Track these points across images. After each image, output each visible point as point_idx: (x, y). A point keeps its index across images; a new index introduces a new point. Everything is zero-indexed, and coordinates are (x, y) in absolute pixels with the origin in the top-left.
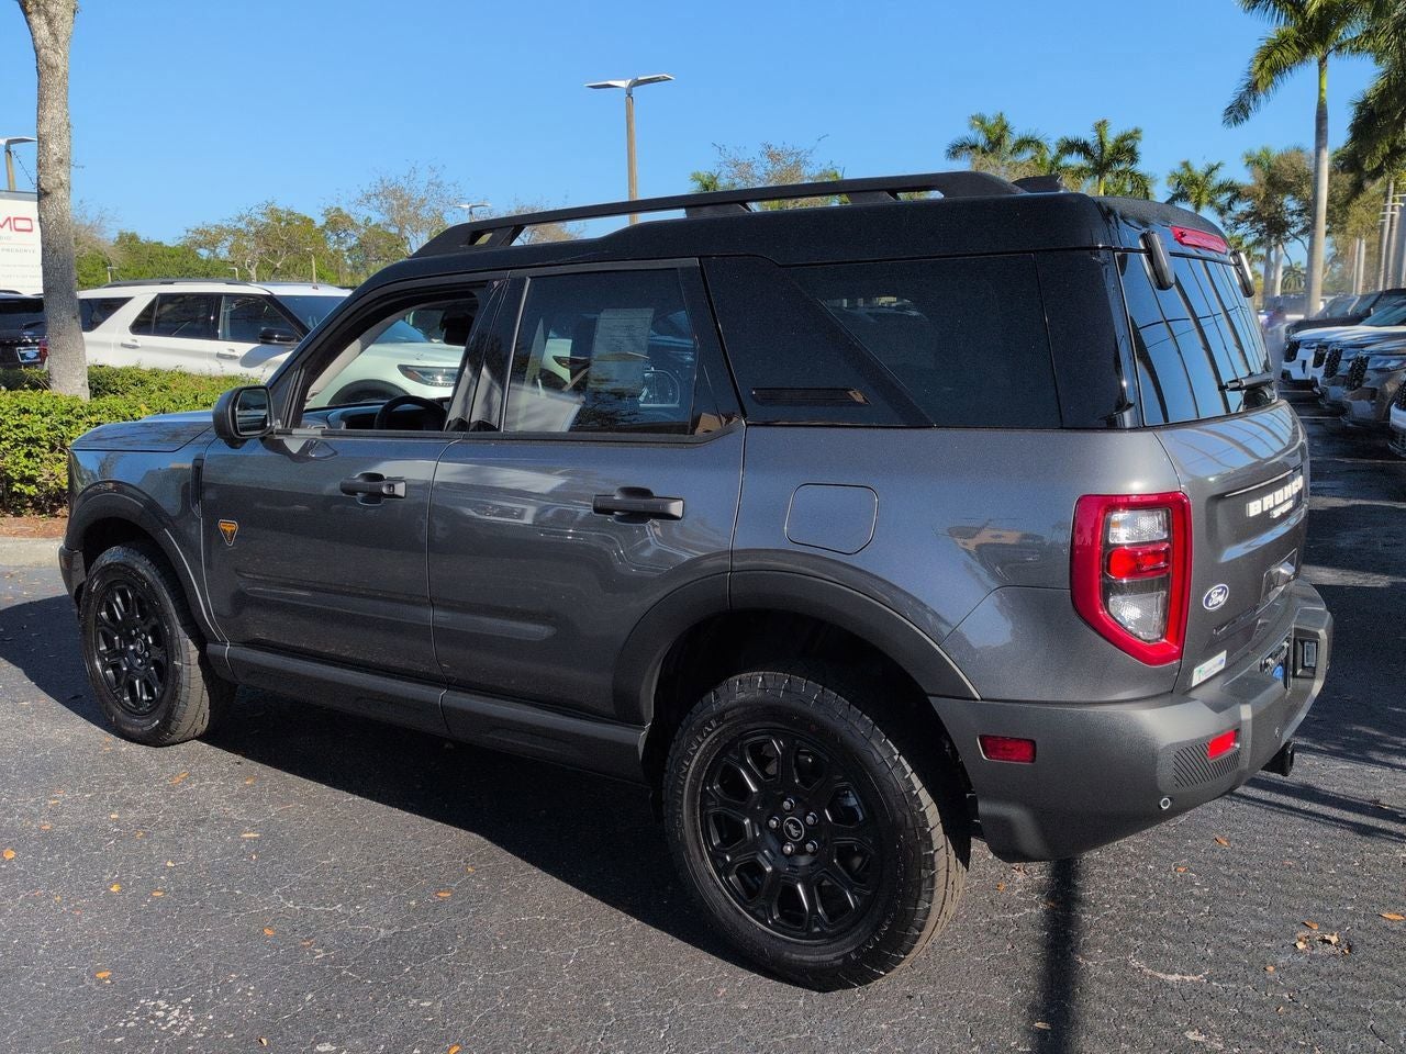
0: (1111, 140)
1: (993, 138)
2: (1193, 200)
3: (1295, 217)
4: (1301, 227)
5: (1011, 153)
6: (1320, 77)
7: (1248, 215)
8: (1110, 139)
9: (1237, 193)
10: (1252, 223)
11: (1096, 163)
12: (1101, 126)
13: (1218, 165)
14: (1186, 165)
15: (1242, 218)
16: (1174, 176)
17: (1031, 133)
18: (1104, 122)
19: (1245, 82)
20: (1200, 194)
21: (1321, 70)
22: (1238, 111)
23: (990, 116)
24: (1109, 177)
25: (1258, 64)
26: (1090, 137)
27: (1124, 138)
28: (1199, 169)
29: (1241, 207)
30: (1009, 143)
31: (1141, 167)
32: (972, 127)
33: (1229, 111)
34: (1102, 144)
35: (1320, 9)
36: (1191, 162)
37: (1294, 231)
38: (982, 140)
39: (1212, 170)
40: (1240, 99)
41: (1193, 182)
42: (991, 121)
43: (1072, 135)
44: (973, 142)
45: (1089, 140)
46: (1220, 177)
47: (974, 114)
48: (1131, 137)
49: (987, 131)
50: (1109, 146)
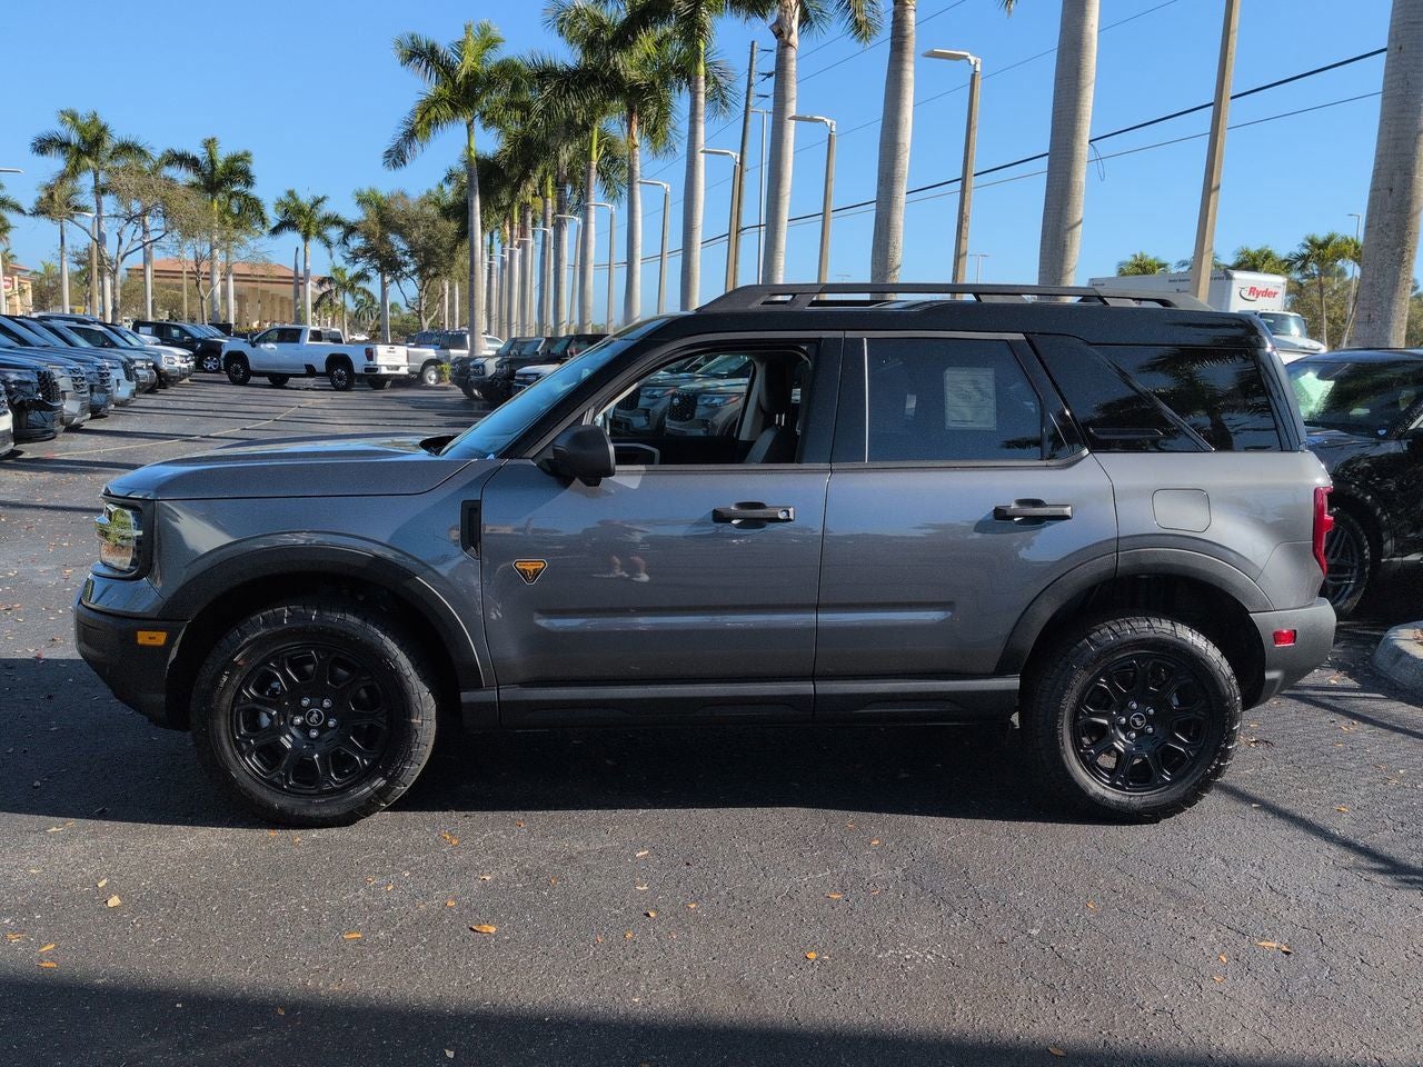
0: (221, 159)
1: (88, 138)
2: (302, 230)
3: (407, 258)
4: (412, 268)
5: (111, 157)
6: (469, 136)
7: (366, 251)
8: (221, 156)
9: (351, 230)
10: (371, 258)
11: (207, 181)
12: (210, 144)
13: (324, 198)
14: (291, 194)
15: (360, 253)
16: (280, 203)
17: (132, 140)
18: (214, 140)
19: (402, 131)
20: (308, 224)
21: (469, 131)
22: (396, 157)
23: (83, 112)
24: (220, 196)
25: (419, 116)
26: (198, 152)
27: (235, 159)
28: (305, 199)
29: (356, 242)
30: (109, 144)
31: (254, 192)
32: (63, 122)
33: (389, 154)
34: (213, 162)
35: (467, 76)
36: (296, 191)
37: (405, 269)
38: (75, 138)
39: (318, 202)
40: (398, 146)
41: (300, 211)
42: (84, 120)
43: (179, 149)
44: (65, 139)
45: (199, 156)
46: (326, 209)
47: (64, 109)
48: (242, 159)
49: (82, 130)
50: (220, 165)
